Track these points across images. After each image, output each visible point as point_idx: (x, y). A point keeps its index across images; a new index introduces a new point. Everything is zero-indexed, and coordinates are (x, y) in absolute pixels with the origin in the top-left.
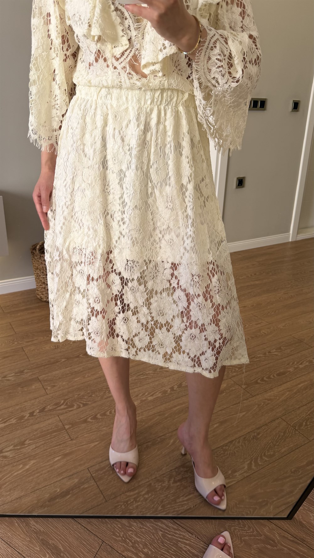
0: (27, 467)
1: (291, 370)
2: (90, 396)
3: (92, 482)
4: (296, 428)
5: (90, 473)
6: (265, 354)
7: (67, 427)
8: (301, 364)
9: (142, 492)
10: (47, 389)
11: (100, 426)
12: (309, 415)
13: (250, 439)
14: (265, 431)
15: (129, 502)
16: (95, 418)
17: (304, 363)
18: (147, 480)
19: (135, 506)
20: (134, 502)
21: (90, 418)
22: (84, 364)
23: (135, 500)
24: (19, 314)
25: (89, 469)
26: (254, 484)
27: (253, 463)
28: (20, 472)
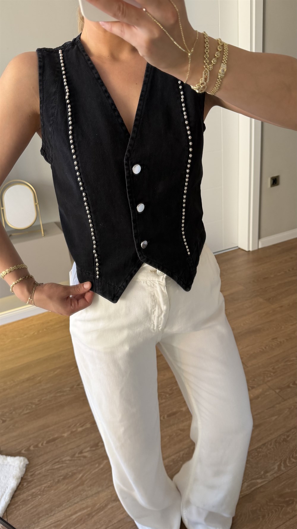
0: (102, 466)
13: (281, 441)
14: (294, 433)
26: (282, 484)
27: (282, 464)
28: (97, 470)
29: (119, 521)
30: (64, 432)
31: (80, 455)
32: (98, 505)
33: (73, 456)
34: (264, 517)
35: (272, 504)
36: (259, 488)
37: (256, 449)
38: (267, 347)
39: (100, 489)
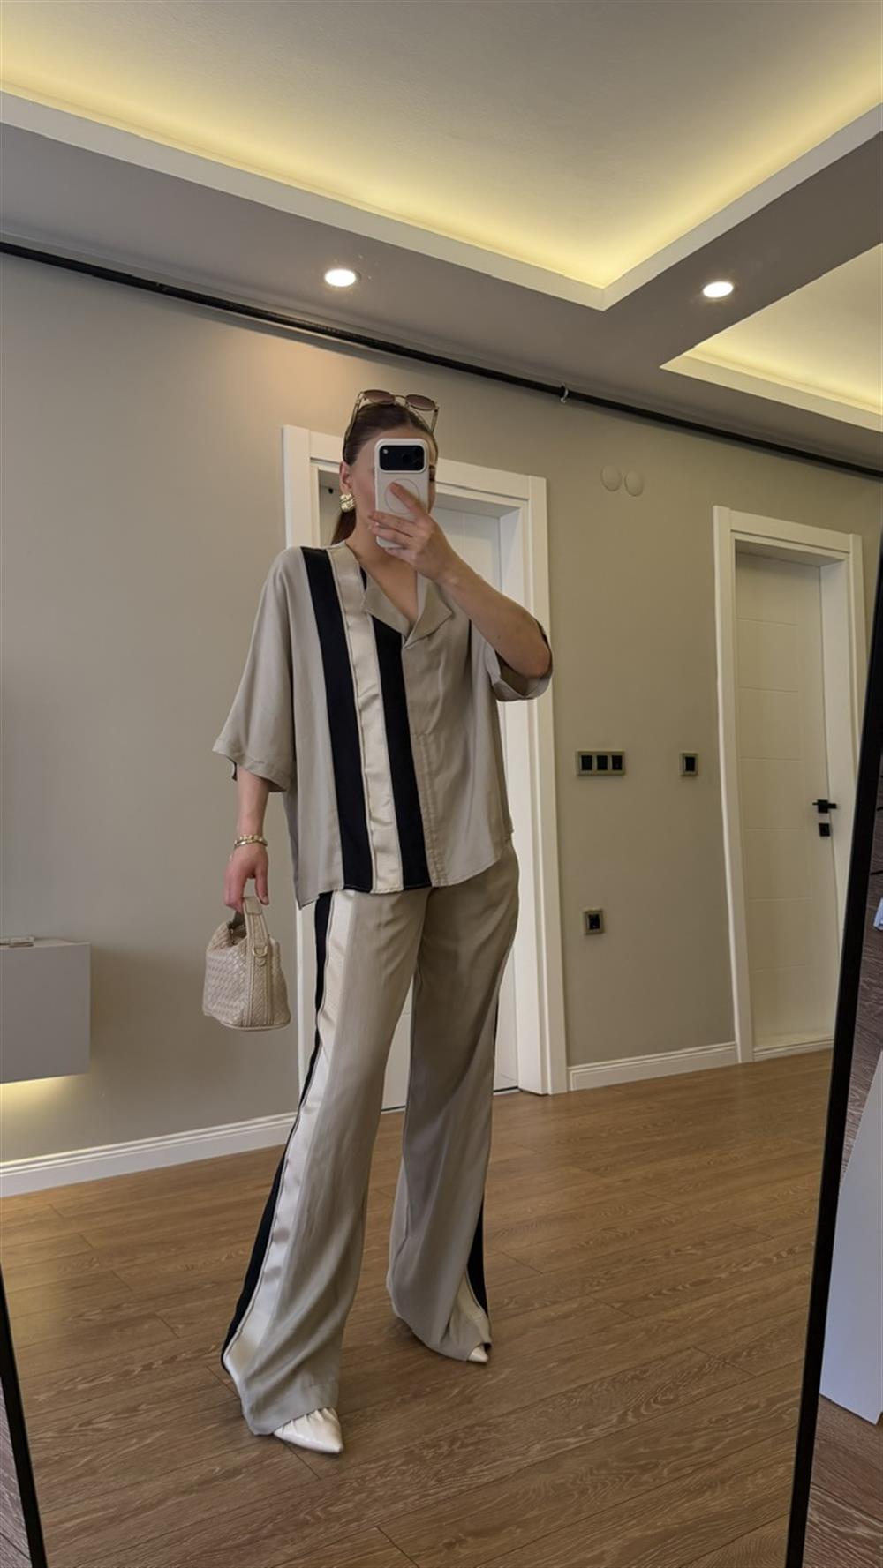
0: (149, 1440)
1: (723, 1276)
4: (727, 1361)
6: (667, 1254)
8: (746, 1266)
9: (394, 1462)
10: (177, 1328)
12: (757, 1341)
13: (626, 1380)
14: (658, 1367)
15: (368, 1478)
17: (754, 1263)
18: (405, 1446)
19: (379, 1482)
20: (379, 1478)
23: (380, 1474)
24: (98, 1219)
26: (630, 1441)
27: (630, 1413)
28: (134, 1448)
29: (200, 1522)
30: (38, 1394)
31: (83, 1428)
32: (138, 1502)
33: (65, 1430)
34: (583, 1492)
35: (604, 1472)
36: (569, 1451)
37: (563, 1394)
38: (591, 1243)
39: (143, 1478)
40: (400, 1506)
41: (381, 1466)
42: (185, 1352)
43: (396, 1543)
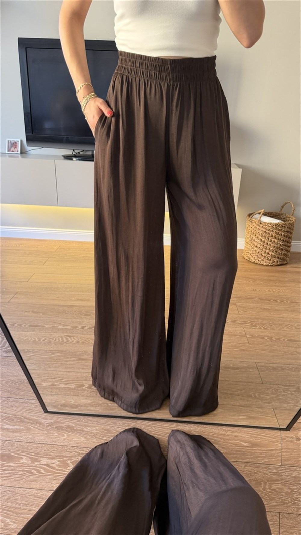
2: (272, 326)
3: (256, 371)
5: (256, 365)
7: (248, 336)
9: (291, 389)
10: (240, 311)
11: (273, 344)
15: (279, 390)
16: (271, 338)
18: (298, 385)
19: (282, 394)
21: (267, 337)
22: (273, 306)
25: (257, 363)
40: (285, 405)
41: (285, 388)
42: (239, 320)
43: (277, 417)
